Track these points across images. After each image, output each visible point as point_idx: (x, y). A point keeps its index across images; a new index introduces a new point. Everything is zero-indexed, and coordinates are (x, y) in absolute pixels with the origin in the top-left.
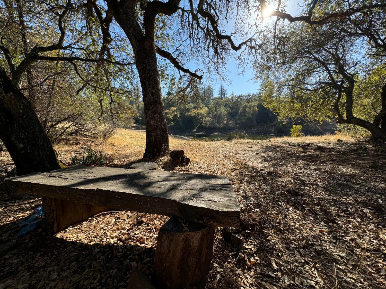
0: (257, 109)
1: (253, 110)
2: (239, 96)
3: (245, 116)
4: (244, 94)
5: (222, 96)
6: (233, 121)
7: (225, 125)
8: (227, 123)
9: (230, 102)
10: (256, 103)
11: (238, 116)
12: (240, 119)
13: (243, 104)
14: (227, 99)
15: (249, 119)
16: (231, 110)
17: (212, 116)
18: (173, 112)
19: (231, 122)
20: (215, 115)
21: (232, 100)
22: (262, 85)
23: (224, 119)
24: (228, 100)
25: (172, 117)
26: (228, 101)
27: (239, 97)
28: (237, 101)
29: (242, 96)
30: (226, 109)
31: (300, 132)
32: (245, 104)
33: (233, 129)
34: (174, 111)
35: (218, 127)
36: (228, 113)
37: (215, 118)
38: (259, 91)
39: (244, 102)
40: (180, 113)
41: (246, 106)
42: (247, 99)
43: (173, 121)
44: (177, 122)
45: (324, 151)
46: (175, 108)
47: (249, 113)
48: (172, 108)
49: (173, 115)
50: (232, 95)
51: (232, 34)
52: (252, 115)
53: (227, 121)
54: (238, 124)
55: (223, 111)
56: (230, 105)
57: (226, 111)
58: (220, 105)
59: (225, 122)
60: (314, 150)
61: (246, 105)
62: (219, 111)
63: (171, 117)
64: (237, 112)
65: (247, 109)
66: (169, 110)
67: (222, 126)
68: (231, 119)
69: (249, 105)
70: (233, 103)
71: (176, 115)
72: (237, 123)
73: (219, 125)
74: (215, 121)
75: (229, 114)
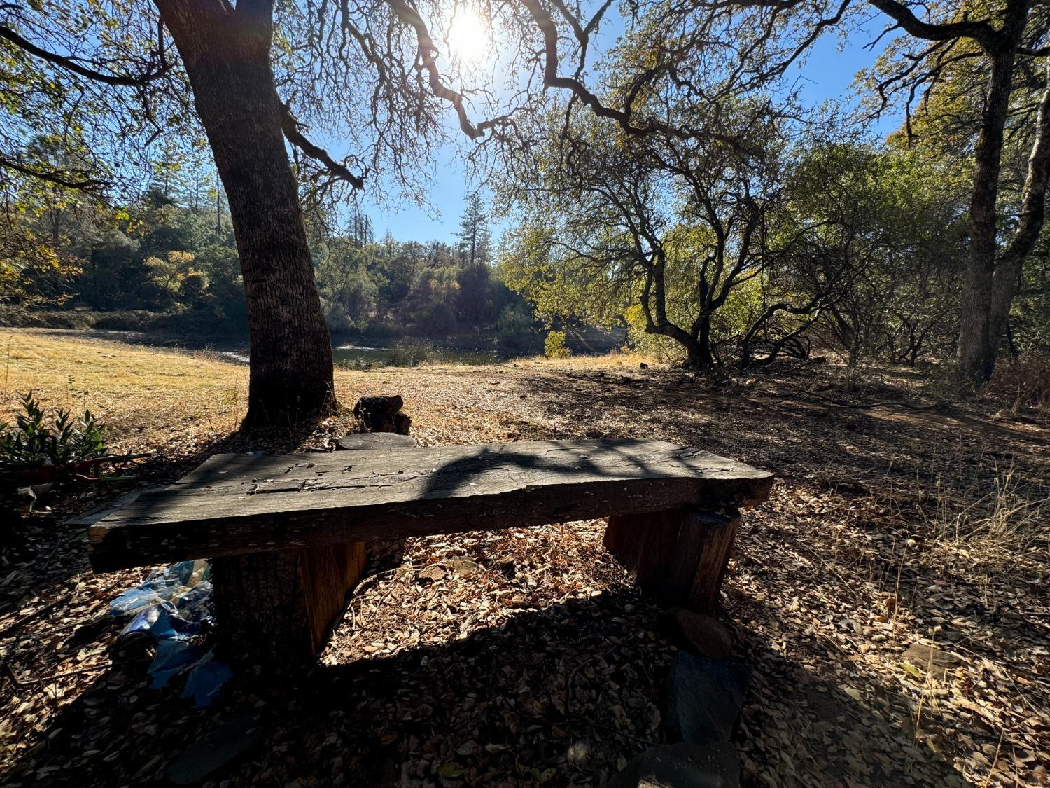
0: (457, 286)
1: (448, 287)
2: (410, 245)
3: (429, 300)
4: (421, 242)
5: (359, 238)
6: (394, 312)
7: (374, 322)
8: (379, 317)
9: (381, 257)
10: (454, 270)
11: (409, 299)
12: (413, 308)
13: (422, 269)
14: (375, 248)
15: (439, 309)
16: (388, 281)
17: (331, 294)
18: (183, 268)
19: (390, 315)
20: (342, 292)
21: (389, 252)
22: (465, 225)
23: (369, 305)
24: (376, 252)
25: (178, 284)
26: (377, 256)
27: (409, 247)
28: (403, 258)
29: (418, 246)
30: (376, 279)
31: (565, 346)
32: (425, 270)
33: (398, 335)
34: (188, 264)
35: (352, 328)
36: (381, 290)
37: (340, 300)
38: (459, 240)
39: (422, 262)
40: (214, 275)
41: (429, 276)
42: (430, 256)
43: (181, 300)
44: (200, 305)
45: (638, 387)
46: (189, 256)
47: (438, 294)
48: (176, 254)
49: (181, 277)
50: (387, 237)
51: (465, 93)
52: (447, 299)
53: (379, 309)
54: (411, 321)
55: (365, 281)
56: (386, 268)
57: (373, 284)
58: (356, 264)
59: (373, 314)
60: (619, 384)
61: (429, 272)
62: (354, 280)
63: (175, 286)
64: (404, 289)
65: (433, 283)
66: (166, 258)
67: (364, 324)
68: (389, 307)
69: (436, 272)
70: (393, 262)
71: (196, 281)
72: (406, 320)
73: (356, 323)
74: (343, 309)
75: (383, 291)
